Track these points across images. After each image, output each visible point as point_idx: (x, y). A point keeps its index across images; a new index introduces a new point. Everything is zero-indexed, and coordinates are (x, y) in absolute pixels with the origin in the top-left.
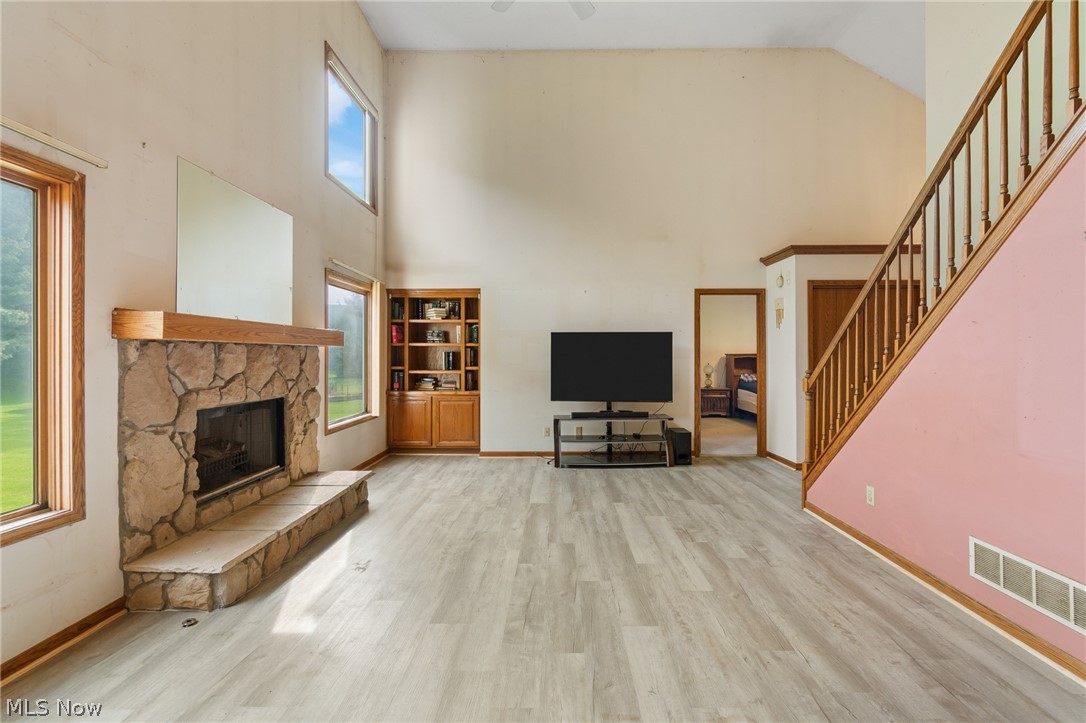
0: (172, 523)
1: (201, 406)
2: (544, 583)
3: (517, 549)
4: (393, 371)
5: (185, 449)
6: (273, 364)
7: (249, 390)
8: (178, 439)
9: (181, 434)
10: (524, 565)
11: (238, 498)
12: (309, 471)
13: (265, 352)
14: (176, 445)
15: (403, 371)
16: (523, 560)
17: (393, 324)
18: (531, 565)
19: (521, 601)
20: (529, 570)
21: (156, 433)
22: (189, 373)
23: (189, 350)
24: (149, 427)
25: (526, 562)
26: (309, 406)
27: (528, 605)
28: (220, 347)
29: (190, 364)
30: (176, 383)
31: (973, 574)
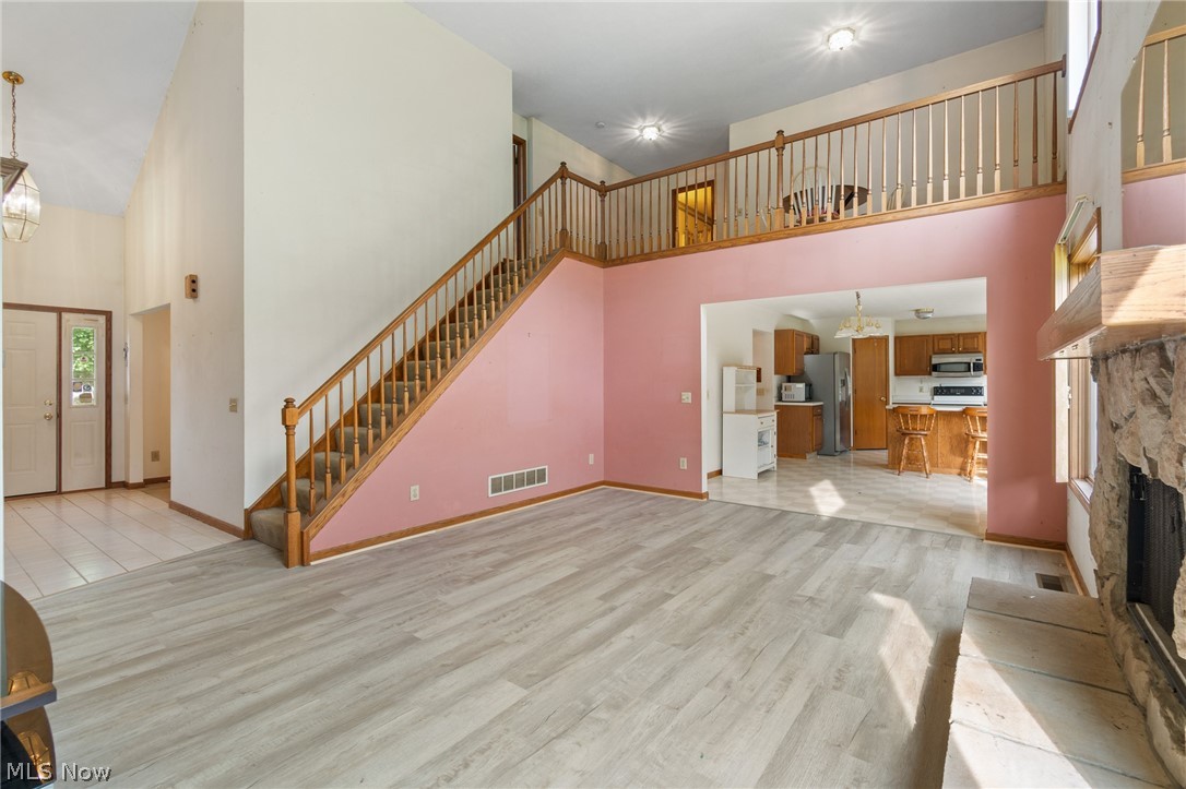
31: (490, 495)
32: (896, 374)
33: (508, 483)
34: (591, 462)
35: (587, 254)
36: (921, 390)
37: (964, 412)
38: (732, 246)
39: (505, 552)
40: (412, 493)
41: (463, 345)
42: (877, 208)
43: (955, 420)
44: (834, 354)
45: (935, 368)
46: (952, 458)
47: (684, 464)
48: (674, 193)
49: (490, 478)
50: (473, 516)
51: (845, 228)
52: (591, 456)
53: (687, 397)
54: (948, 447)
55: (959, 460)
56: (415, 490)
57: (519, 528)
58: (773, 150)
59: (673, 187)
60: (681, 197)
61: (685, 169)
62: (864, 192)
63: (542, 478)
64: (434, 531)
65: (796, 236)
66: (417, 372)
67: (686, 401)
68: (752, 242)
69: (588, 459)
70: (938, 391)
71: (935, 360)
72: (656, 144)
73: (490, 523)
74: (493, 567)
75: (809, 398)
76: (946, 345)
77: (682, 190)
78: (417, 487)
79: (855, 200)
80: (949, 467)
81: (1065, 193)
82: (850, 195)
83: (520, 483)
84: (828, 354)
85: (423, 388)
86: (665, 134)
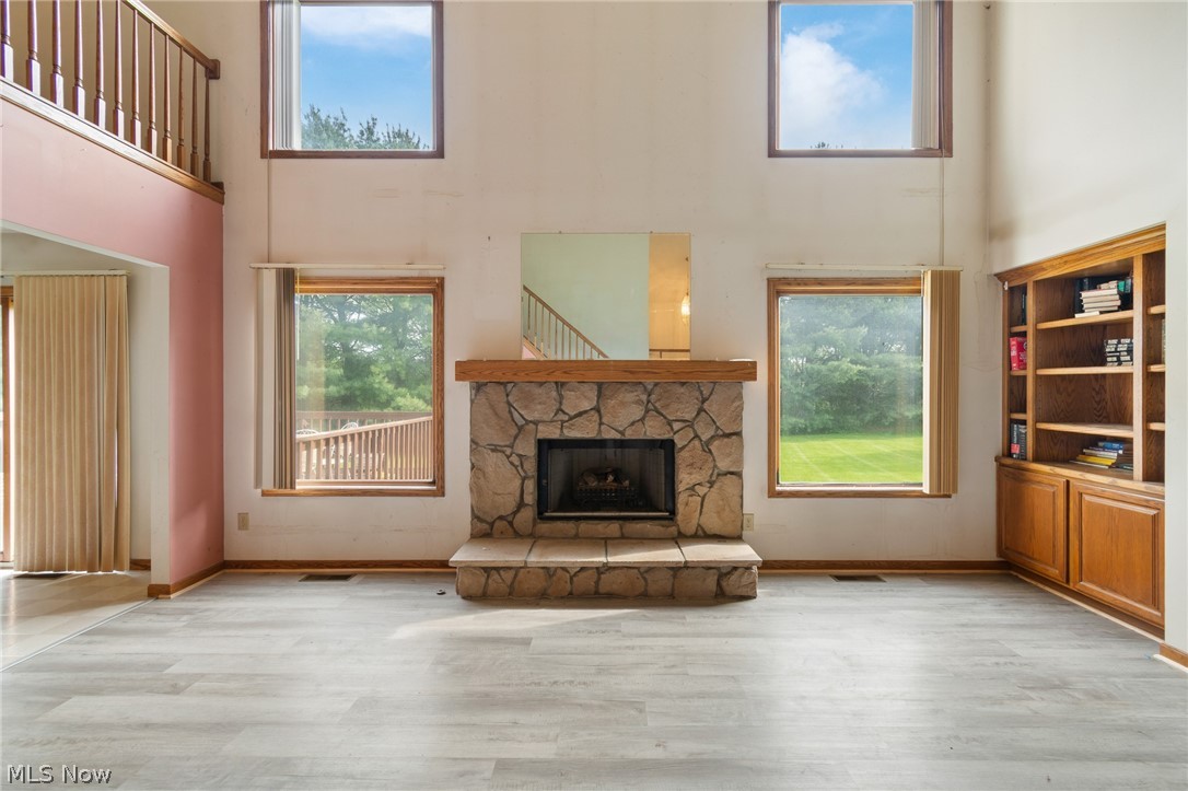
0: (511, 523)
1: (540, 436)
4: (1012, 422)
5: (522, 468)
6: (639, 402)
7: (603, 427)
8: (515, 459)
9: (520, 456)
11: (583, 526)
12: (713, 532)
13: (623, 389)
14: (512, 463)
15: (1024, 422)
17: (1013, 335)
21: (493, 450)
22: (526, 407)
23: (527, 389)
24: (489, 445)
26: (715, 453)
28: (560, 385)
29: (528, 399)
30: (516, 415)
81: (222, 203)
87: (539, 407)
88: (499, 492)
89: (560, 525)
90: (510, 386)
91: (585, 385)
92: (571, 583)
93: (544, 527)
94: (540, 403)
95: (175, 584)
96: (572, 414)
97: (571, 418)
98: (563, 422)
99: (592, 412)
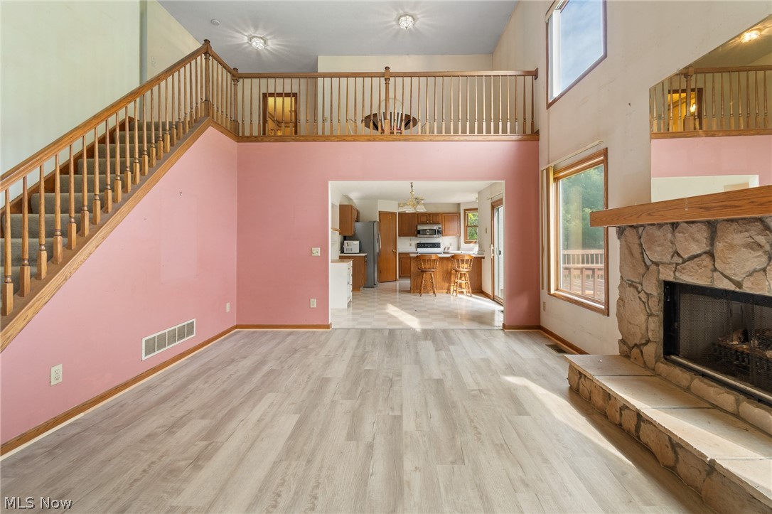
0: (641, 353)
1: (661, 277)
2: (381, 399)
3: (406, 432)
5: (648, 304)
7: (716, 275)
8: (643, 295)
9: (646, 293)
10: (397, 413)
14: (641, 299)
16: (398, 419)
18: (391, 414)
19: (396, 388)
20: (392, 409)
21: (630, 286)
22: (651, 249)
23: (651, 231)
24: (628, 280)
25: (395, 417)
27: (391, 387)
29: (652, 242)
30: (645, 256)
31: (144, 358)
32: (399, 236)
33: (162, 342)
34: (228, 309)
35: (224, 126)
36: (410, 245)
37: (453, 257)
38: (354, 141)
39: (203, 418)
40: (53, 376)
41: (115, 200)
42: (423, 131)
43: (445, 262)
44: (374, 222)
45: (419, 232)
46: (443, 283)
47: (314, 303)
48: (265, 96)
49: (144, 340)
50: (126, 385)
51: (431, 141)
52: (228, 305)
53: (317, 252)
54: (441, 278)
55: (447, 284)
56: (57, 372)
57: (192, 387)
58: (383, 79)
59: (264, 90)
60: (271, 100)
61: (283, 76)
62: (415, 122)
63: (190, 332)
64: (81, 415)
65: (400, 140)
66: (59, 227)
67: (316, 254)
68: (369, 140)
69: (225, 308)
70: (420, 245)
71: (420, 228)
72: (258, 53)
73: (149, 388)
74: (204, 439)
75: (361, 251)
76: (424, 219)
77: (272, 95)
78: (59, 367)
79: (411, 124)
80: (442, 289)
81: (538, 140)
82: (409, 121)
83: (172, 340)
84: (370, 222)
85: (68, 246)
86: (268, 48)
87: (658, 249)
88: (632, 322)
89: (677, 371)
90: (641, 229)
91: (693, 226)
92: (621, 415)
93: (663, 367)
94: (659, 245)
95: (508, 326)
96: (686, 257)
97: (684, 262)
98: (677, 264)
99: (704, 256)
